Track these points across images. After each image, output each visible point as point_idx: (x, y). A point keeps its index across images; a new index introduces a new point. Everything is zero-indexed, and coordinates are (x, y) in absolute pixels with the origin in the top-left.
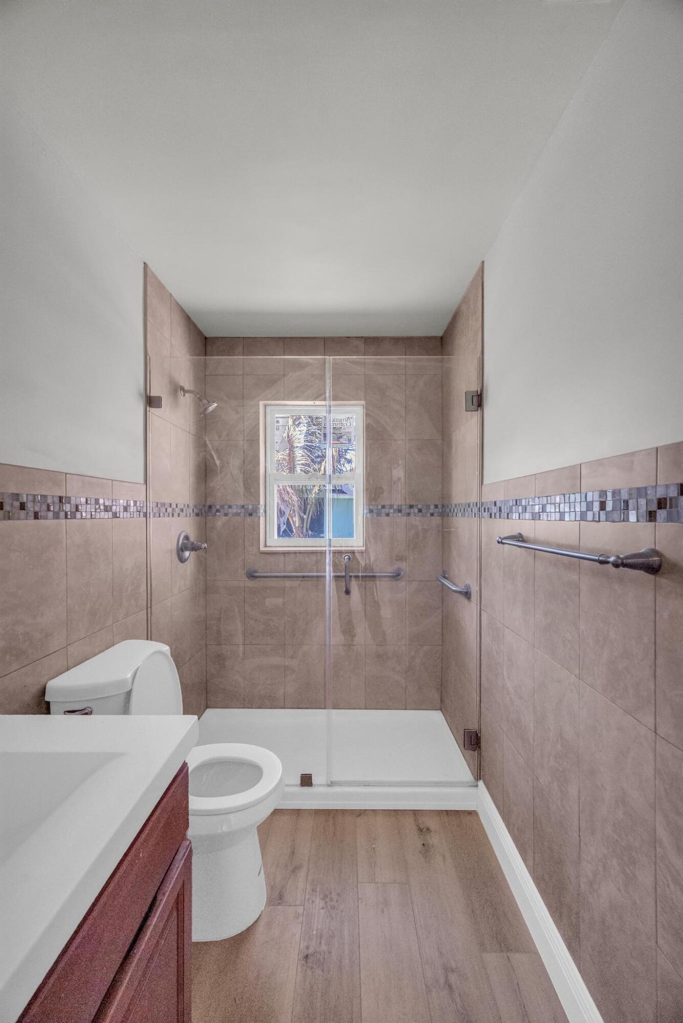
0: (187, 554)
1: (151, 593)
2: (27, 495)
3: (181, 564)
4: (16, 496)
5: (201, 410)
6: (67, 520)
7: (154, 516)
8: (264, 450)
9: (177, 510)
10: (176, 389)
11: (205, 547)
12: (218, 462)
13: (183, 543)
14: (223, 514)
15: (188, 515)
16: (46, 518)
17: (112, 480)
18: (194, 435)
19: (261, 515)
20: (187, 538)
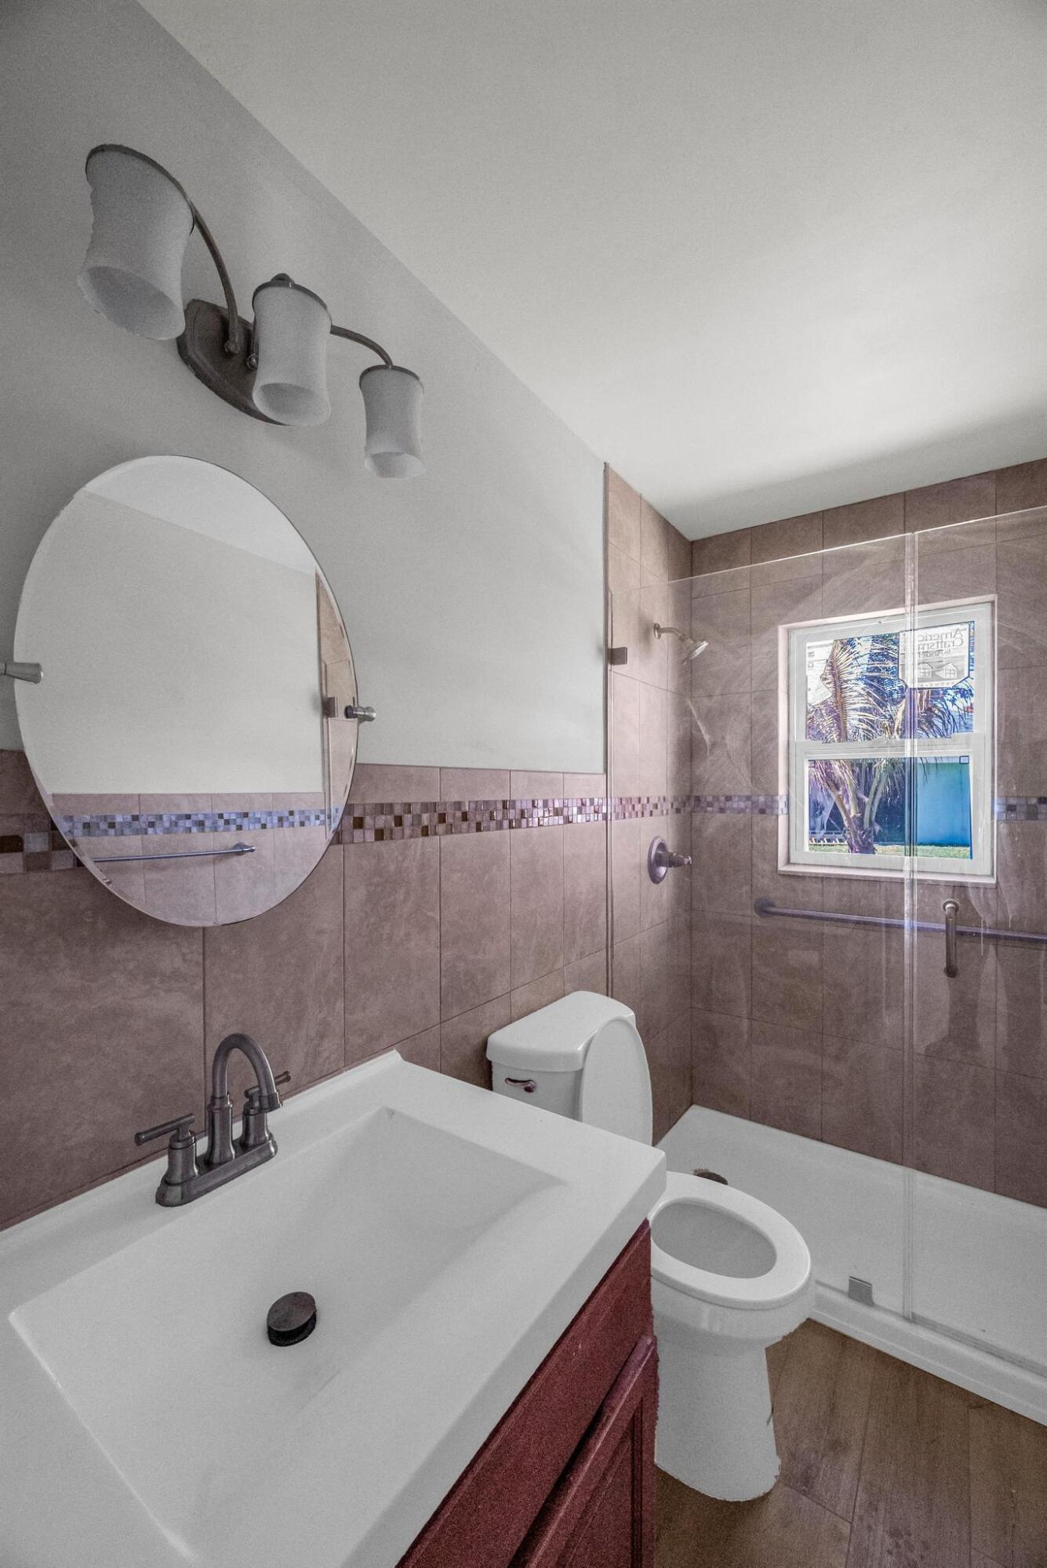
0: (662, 870)
1: (612, 928)
2: (469, 802)
3: (654, 886)
4: (458, 805)
5: (685, 655)
6: (512, 830)
7: (617, 818)
8: (786, 706)
9: (649, 807)
10: (648, 631)
11: (689, 863)
12: (707, 738)
13: (656, 854)
14: (718, 810)
15: (665, 812)
16: (488, 829)
17: (563, 773)
18: (674, 693)
19: (780, 812)
20: (662, 846)
